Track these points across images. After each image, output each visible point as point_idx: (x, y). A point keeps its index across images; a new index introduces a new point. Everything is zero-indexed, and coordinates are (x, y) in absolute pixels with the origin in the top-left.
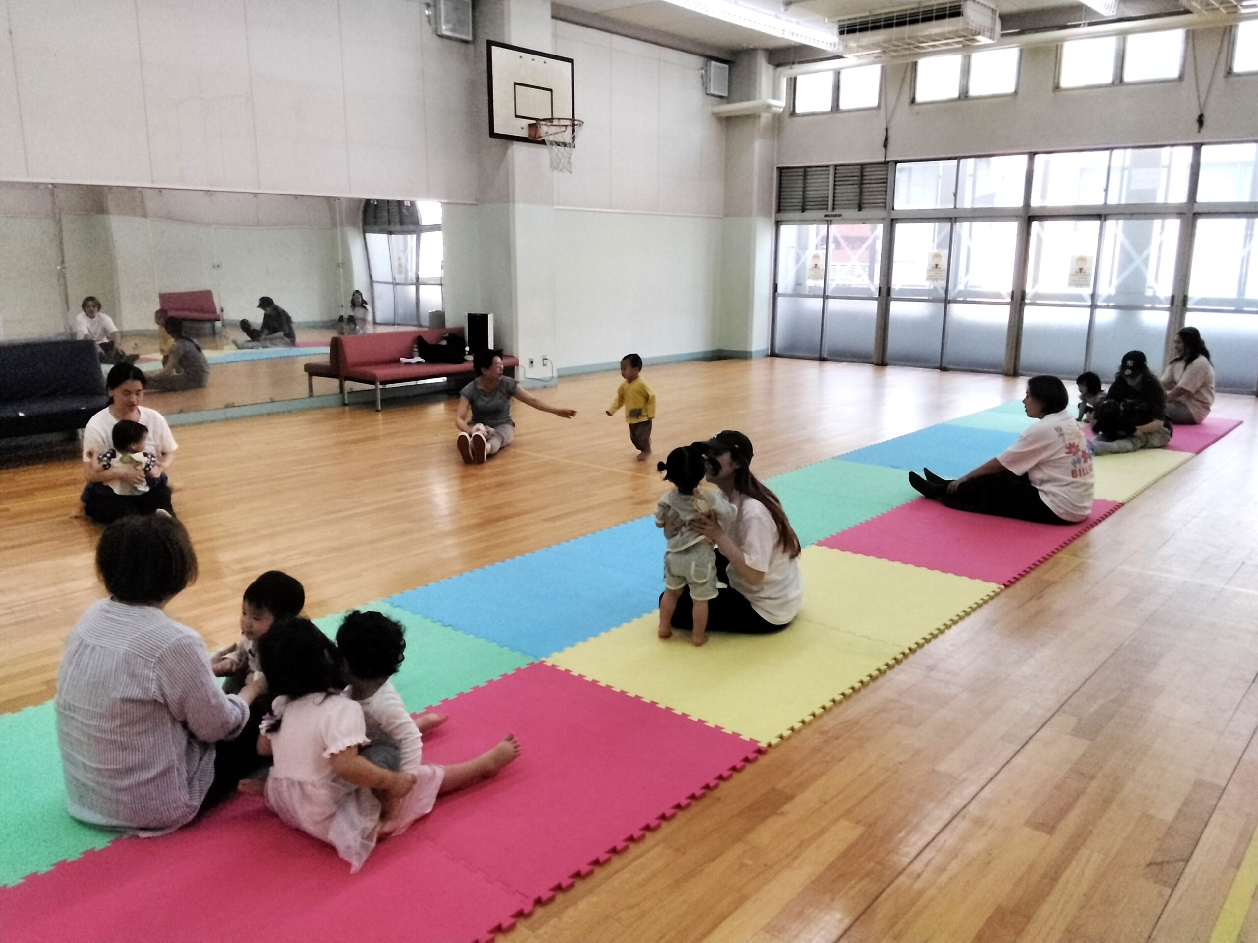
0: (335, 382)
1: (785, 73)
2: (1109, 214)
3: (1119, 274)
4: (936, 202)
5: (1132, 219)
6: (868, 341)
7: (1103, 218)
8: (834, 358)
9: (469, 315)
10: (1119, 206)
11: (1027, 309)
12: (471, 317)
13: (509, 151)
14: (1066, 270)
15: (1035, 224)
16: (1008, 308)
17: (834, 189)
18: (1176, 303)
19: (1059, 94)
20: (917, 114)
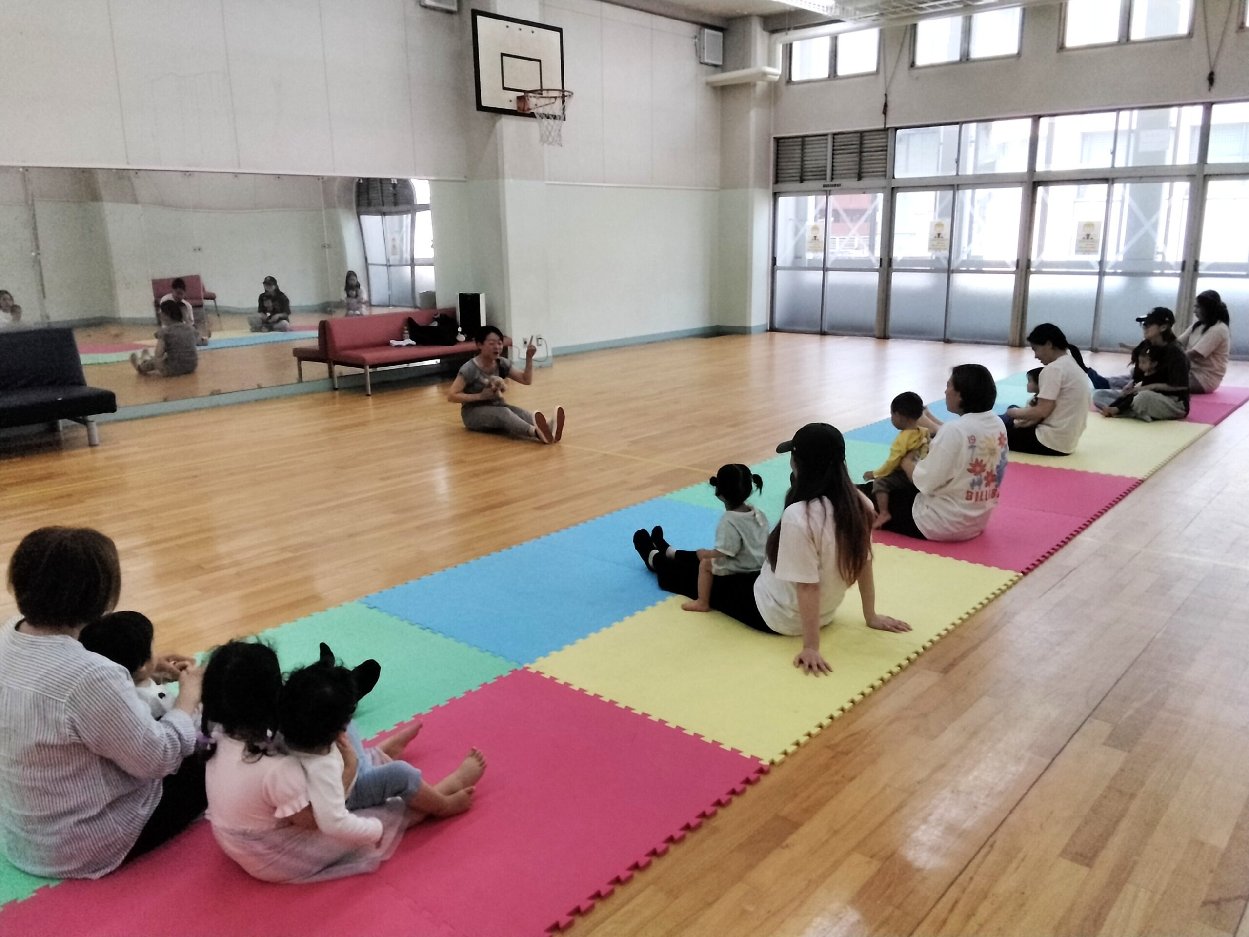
0: (323, 367)
1: (781, 40)
2: (1117, 178)
3: (1127, 241)
4: (938, 170)
5: (1142, 182)
6: (870, 314)
7: (1111, 182)
8: (834, 331)
9: (461, 296)
10: (1126, 169)
11: (1033, 279)
12: (463, 297)
13: (498, 125)
14: (1072, 235)
15: (1040, 190)
16: (1013, 276)
17: (833, 158)
18: (1187, 268)
19: (1065, 53)
20: (917, 78)
